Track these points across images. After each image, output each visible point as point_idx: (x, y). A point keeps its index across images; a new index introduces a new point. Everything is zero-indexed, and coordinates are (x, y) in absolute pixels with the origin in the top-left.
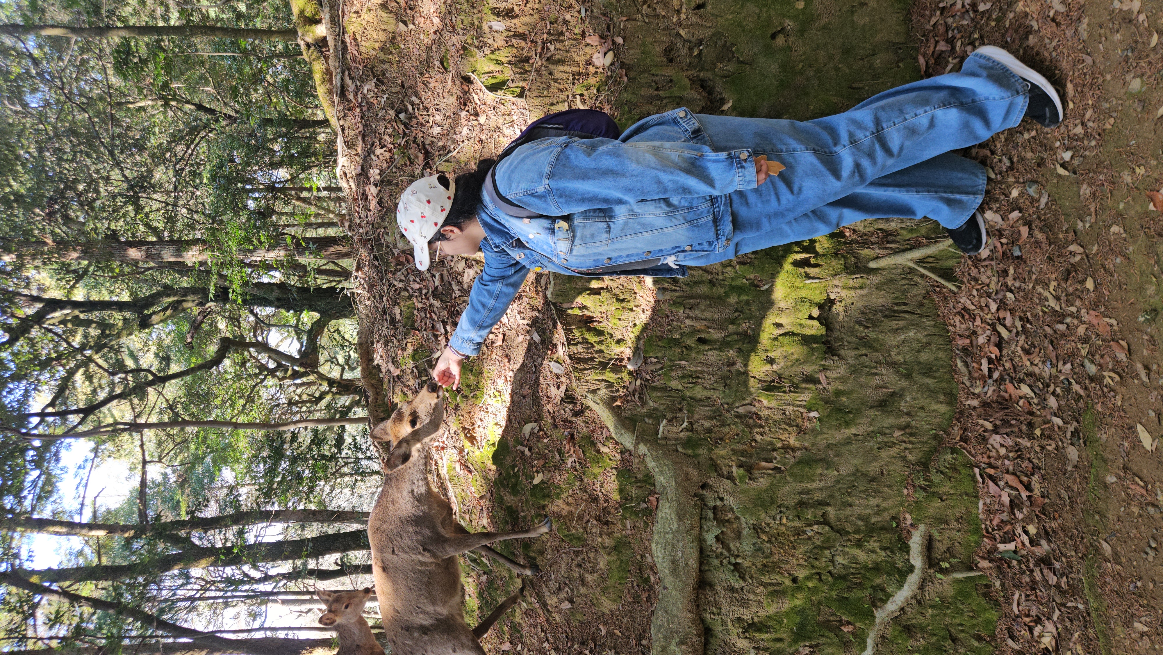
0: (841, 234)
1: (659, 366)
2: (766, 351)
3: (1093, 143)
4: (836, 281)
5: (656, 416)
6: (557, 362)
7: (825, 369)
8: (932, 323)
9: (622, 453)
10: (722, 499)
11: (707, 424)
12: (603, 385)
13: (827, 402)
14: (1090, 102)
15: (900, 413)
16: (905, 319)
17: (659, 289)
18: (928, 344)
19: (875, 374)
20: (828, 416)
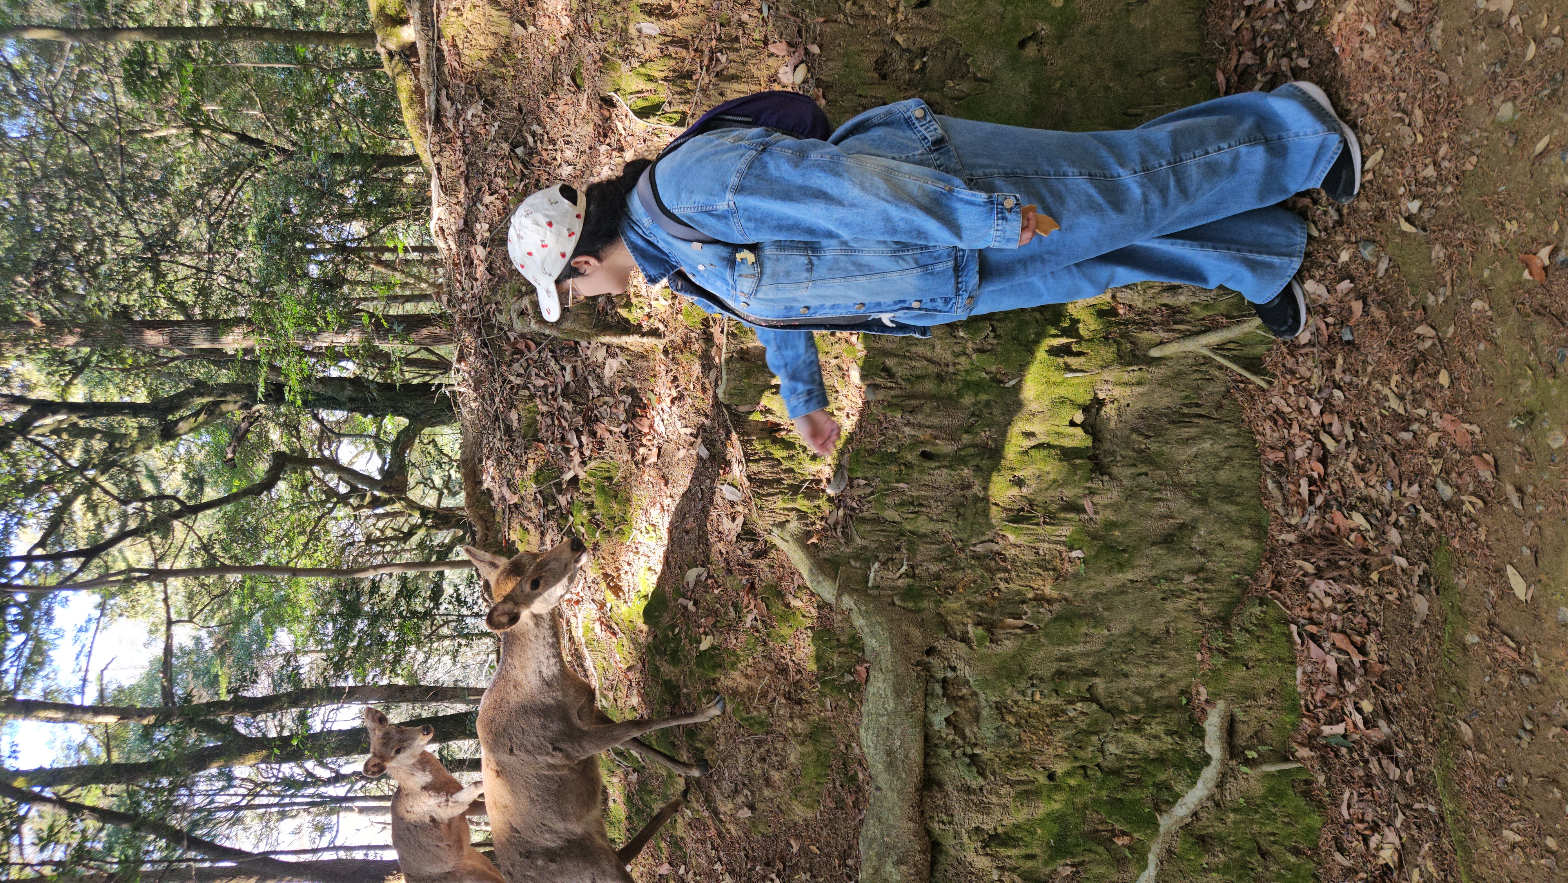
0: (1113, 312)
1: (869, 490)
2: (1013, 469)
3: (1449, 190)
4: (1107, 375)
5: (865, 557)
6: (732, 485)
7: (1092, 492)
8: (1235, 431)
9: (820, 608)
10: (954, 669)
11: (934, 568)
12: (793, 515)
13: (1094, 537)
14: (1445, 135)
15: (1191, 552)
16: (1197, 425)
17: (868, 386)
18: (1229, 459)
19: (1158, 500)
20: (1096, 557)
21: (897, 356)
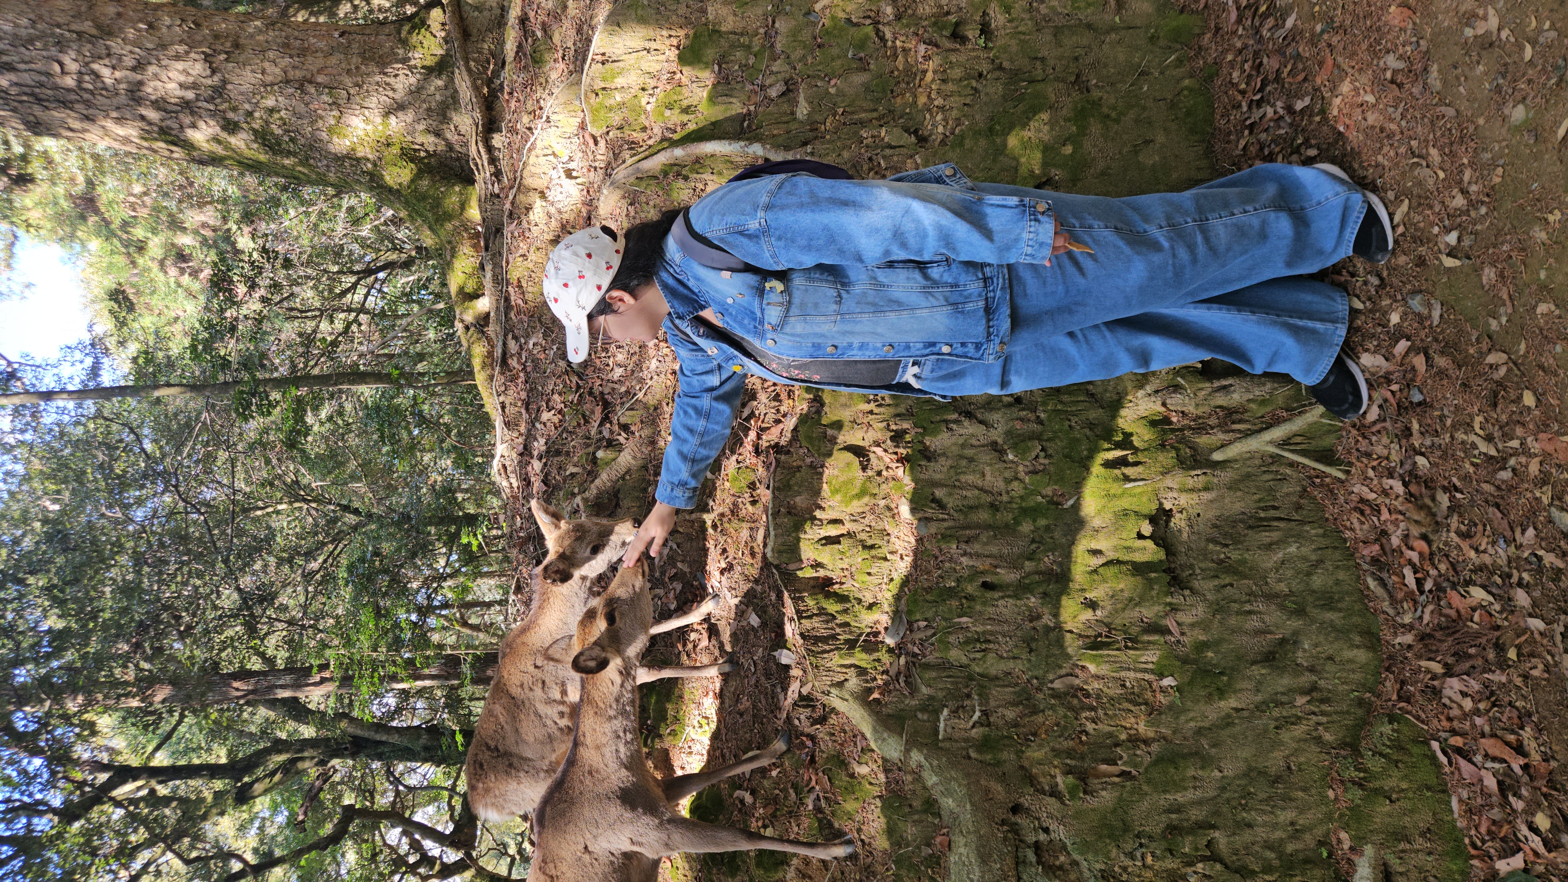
0: (1166, 420)
1: (930, 632)
2: (1083, 590)
3: (1483, 210)
4: (1169, 481)
5: (932, 708)
6: (786, 647)
7: (1174, 609)
8: (1321, 531)
9: (887, 771)
10: (1046, 830)
11: (1010, 714)
12: (852, 672)
13: (1185, 661)
14: (1465, 161)
15: (1298, 669)
16: (1278, 529)
17: (920, 520)
18: (1321, 561)
19: (1250, 612)
20: (1191, 683)
21: (946, 486)
